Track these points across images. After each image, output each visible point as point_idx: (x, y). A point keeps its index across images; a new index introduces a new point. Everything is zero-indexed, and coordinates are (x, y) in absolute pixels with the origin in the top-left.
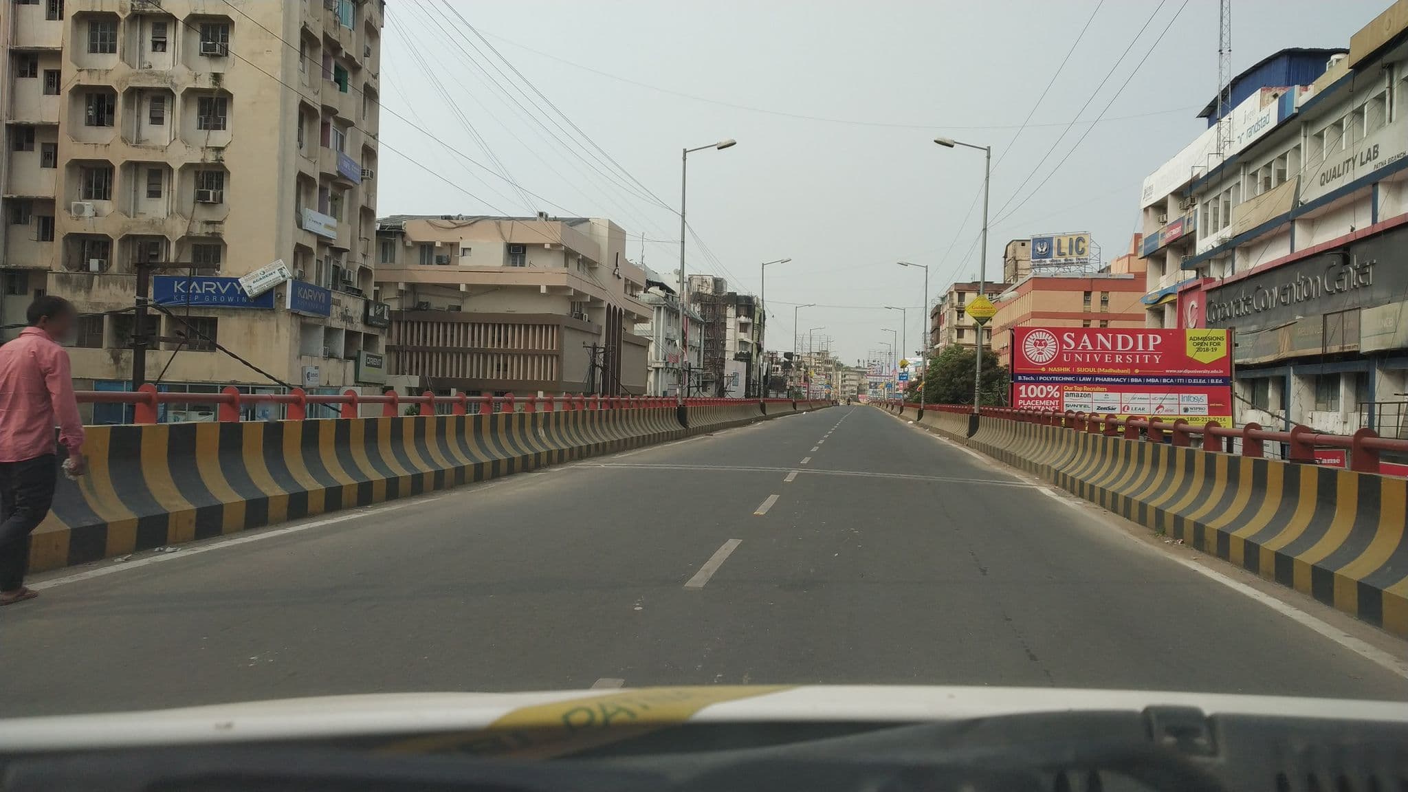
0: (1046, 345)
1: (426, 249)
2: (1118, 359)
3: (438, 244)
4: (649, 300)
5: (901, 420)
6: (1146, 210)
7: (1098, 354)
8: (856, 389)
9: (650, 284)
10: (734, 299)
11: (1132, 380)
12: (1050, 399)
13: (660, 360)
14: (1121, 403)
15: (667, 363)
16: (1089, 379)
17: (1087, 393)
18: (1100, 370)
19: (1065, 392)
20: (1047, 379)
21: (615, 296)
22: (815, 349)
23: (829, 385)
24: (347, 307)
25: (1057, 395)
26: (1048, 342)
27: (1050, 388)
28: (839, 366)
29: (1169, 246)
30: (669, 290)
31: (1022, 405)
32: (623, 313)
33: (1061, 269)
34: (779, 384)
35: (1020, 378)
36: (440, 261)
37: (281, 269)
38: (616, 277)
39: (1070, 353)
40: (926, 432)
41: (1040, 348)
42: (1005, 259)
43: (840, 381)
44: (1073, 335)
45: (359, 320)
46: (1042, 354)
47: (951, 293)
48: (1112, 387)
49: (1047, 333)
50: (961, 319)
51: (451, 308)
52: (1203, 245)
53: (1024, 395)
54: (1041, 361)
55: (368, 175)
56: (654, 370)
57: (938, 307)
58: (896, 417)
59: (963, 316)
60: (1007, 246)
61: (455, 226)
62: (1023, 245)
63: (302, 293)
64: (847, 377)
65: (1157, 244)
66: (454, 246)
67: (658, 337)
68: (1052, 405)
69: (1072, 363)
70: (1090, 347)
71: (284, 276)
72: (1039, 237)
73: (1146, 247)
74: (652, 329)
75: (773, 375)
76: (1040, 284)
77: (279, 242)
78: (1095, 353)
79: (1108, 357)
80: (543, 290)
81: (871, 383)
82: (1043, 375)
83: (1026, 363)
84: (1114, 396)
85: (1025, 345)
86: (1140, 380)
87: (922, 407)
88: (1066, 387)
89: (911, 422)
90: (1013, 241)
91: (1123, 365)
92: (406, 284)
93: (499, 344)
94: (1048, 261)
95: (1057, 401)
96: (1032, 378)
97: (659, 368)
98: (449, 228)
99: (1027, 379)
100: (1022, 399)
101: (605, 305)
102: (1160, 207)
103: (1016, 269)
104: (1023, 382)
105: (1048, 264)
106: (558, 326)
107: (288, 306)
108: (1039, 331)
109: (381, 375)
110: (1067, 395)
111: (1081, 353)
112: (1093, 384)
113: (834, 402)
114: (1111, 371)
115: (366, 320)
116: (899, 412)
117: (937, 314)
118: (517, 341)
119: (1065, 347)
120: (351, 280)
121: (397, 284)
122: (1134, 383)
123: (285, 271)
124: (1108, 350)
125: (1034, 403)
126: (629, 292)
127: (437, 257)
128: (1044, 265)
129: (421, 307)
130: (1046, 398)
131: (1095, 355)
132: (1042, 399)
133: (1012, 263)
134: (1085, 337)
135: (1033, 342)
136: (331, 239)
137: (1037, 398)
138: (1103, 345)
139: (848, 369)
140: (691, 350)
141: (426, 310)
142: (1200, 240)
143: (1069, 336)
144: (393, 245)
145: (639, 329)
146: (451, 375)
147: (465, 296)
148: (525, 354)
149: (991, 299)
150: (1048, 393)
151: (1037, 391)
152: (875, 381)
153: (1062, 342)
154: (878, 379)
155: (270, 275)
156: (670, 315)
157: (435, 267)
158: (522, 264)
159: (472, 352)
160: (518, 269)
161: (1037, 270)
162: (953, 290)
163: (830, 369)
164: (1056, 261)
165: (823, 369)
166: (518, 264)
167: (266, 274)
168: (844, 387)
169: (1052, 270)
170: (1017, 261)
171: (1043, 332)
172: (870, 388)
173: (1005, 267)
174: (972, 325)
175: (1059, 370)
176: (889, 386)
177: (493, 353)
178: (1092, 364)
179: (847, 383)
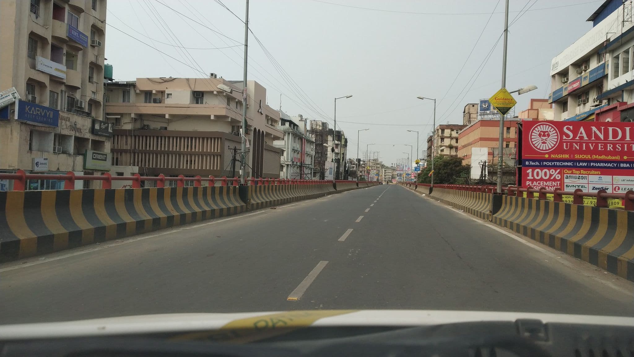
0: (549, 135)
1: (148, 95)
2: (610, 148)
3: (154, 92)
4: (284, 129)
5: (417, 193)
6: (553, 76)
7: (592, 143)
8: (391, 177)
9: (284, 121)
10: (331, 132)
11: (622, 165)
12: (552, 180)
13: (289, 161)
14: (613, 184)
15: (293, 162)
16: (585, 164)
17: (584, 176)
18: (594, 157)
19: (565, 175)
20: (550, 164)
21: (260, 124)
22: (372, 158)
23: (378, 174)
24: (76, 122)
25: (558, 177)
26: (550, 133)
27: (552, 172)
28: (383, 166)
29: (569, 94)
30: (295, 125)
31: (529, 185)
32: (265, 134)
33: (495, 116)
34: (353, 174)
35: (527, 163)
36: (155, 101)
37: (14, 93)
38: (260, 114)
39: (568, 142)
40: (438, 203)
41: (544, 138)
42: (464, 113)
43: (383, 173)
44: (571, 127)
45: (87, 131)
46: (545, 143)
47: (438, 130)
48: (605, 171)
49: (549, 126)
50: (443, 142)
51: (161, 128)
52: (611, 84)
53: (530, 177)
54: (544, 149)
55: (96, 44)
56: (286, 166)
57: (431, 137)
58: (413, 191)
59: (443, 141)
60: (465, 107)
61: (163, 81)
62: (473, 106)
63: (30, 109)
64: (387, 171)
65: (562, 94)
66: (163, 92)
67: (288, 148)
68: (554, 186)
69: (571, 151)
70: (586, 138)
71: (15, 98)
72: (483, 100)
73: (554, 96)
74: (285, 144)
75: (351, 170)
76: (484, 123)
77: (15, 77)
78: (590, 143)
79: (601, 145)
80: (212, 117)
81: (398, 174)
82: (546, 160)
83: (532, 150)
84: (607, 179)
85: (531, 135)
86: (628, 165)
87: (432, 186)
88: (566, 171)
89: (424, 195)
90: (468, 104)
91: (614, 153)
92: (135, 114)
93: (188, 148)
94: (488, 112)
95: (559, 182)
96: (537, 163)
97: (289, 165)
98: (160, 83)
99: (533, 164)
100: (530, 180)
101: (253, 129)
102: (564, 74)
103: (470, 118)
104: (530, 166)
105: (489, 114)
106: (221, 138)
107: (16, 117)
108: (543, 124)
109: (107, 165)
110: (567, 178)
111: (579, 142)
112: (588, 168)
113: (380, 183)
114: (603, 157)
115: (93, 131)
116: (415, 188)
117: (430, 140)
118: (198, 147)
119: (564, 137)
120: (83, 106)
121: (130, 114)
122: (623, 168)
123: (16, 95)
124: (601, 140)
125: (539, 184)
126: (270, 123)
127: (154, 99)
128: (486, 114)
129: (144, 128)
130: (549, 180)
131: (590, 144)
132: (546, 181)
133: (467, 115)
134: (582, 129)
135: (538, 133)
136: (62, 79)
137: (541, 179)
138: (596, 136)
139: (387, 167)
140: (307, 156)
141: (147, 129)
142: (611, 80)
143: (568, 129)
144: (129, 92)
145: (277, 144)
146: (160, 166)
147: (169, 121)
148: (202, 155)
149: (457, 133)
150: (551, 175)
151: (542, 174)
152: (400, 173)
153: (562, 133)
154: (402, 172)
155: (6, 97)
156: (295, 138)
157: (153, 104)
158: (202, 103)
159: (173, 153)
160: (199, 105)
161: (482, 117)
162: (438, 128)
163: (379, 168)
164: (492, 112)
165: (376, 167)
166: (199, 102)
167: (3, 97)
168: (385, 176)
169: (490, 117)
170: (470, 114)
171: (546, 125)
172: (398, 176)
173: (464, 117)
174: (448, 145)
175: (560, 156)
176: (408, 174)
177: (184, 154)
178: (588, 151)
179: (387, 174)
